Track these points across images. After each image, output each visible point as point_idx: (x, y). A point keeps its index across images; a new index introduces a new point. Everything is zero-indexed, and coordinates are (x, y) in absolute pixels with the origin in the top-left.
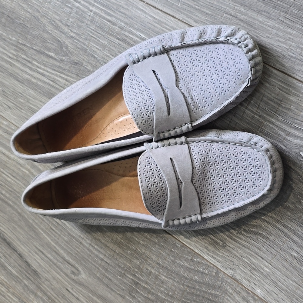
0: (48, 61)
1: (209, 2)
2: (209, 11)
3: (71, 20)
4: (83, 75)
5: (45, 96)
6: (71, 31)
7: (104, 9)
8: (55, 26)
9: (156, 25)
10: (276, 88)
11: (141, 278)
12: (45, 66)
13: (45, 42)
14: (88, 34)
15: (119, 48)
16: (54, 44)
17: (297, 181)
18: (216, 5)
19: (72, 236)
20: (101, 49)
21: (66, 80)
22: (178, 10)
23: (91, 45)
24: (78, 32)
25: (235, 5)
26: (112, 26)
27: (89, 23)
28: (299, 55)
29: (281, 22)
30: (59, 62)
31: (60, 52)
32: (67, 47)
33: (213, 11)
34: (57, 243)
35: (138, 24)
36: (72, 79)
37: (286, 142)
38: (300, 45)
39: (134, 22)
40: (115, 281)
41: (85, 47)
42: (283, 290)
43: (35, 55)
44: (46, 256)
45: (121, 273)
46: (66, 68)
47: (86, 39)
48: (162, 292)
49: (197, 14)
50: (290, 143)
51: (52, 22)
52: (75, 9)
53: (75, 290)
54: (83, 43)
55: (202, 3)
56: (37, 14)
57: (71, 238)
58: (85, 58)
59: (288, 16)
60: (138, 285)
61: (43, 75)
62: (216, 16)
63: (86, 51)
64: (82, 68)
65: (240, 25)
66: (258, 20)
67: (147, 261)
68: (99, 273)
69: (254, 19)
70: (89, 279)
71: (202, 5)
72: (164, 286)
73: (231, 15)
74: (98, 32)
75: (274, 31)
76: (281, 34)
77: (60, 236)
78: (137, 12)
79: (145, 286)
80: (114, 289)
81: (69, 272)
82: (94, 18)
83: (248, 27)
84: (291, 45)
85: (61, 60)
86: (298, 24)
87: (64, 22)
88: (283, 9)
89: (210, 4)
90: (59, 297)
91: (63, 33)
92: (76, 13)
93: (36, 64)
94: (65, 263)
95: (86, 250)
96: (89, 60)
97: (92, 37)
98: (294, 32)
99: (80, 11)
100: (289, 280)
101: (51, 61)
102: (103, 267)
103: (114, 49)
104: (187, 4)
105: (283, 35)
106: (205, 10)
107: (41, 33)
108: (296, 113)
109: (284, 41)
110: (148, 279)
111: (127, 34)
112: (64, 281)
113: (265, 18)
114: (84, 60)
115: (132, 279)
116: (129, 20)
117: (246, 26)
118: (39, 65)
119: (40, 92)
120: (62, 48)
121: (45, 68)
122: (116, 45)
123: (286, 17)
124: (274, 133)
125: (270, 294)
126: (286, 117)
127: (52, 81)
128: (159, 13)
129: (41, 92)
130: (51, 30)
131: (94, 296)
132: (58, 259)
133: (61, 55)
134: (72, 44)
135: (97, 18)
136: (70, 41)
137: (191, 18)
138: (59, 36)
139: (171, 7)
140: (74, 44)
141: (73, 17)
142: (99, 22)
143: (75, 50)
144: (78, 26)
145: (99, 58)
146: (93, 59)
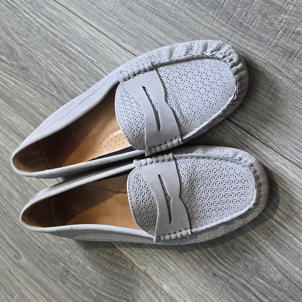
0: (1, 64)
1: (135, 25)
2: (135, 33)
3: (21, 28)
4: (29, 79)
6: (21, 39)
7: (49, 22)
8: (8, 33)
9: (91, 41)
11: (71, 266)
14: (35, 43)
15: (60, 59)
16: (7, 49)
18: (140, 28)
19: (15, 224)
20: (45, 58)
21: (16, 83)
22: (110, 30)
23: (36, 53)
24: (26, 40)
25: (156, 30)
26: (55, 38)
27: (36, 33)
30: (10, 66)
31: (11, 57)
32: (17, 53)
33: (138, 34)
35: (76, 38)
36: (20, 82)
39: (73, 36)
40: (50, 268)
41: (32, 54)
42: (185, 287)
45: (55, 260)
46: (15, 72)
47: (33, 48)
48: (87, 281)
49: (125, 35)
51: (5, 28)
52: (24, 19)
53: (16, 272)
54: (30, 51)
55: (129, 26)
57: (15, 226)
58: (32, 64)
60: (68, 273)
62: (140, 39)
63: (32, 58)
64: (29, 73)
67: (77, 252)
68: (36, 259)
70: (28, 263)
71: (129, 27)
72: (89, 275)
74: (43, 42)
77: (5, 223)
78: (76, 27)
79: (74, 274)
80: (48, 274)
81: (12, 256)
82: (40, 29)
85: (12, 65)
87: (15, 30)
89: (136, 27)
90: (3, 278)
91: (14, 40)
92: (25, 22)
94: (9, 247)
95: (27, 238)
96: (34, 67)
97: (38, 46)
99: (29, 22)
100: (190, 279)
101: (4, 64)
102: (40, 254)
103: (55, 58)
104: (117, 24)
106: (131, 32)
110: (76, 268)
111: (67, 46)
112: (8, 263)
114: (30, 66)
115: (63, 267)
116: (69, 34)
120: (13, 54)
122: (58, 56)
125: (175, 290)
127: (3, 82)
128: (94, 31)
130: (4, 37)
131: (32, 279)
132: (4, 243)
133: (11, 59)
134: (21, 51)
135: (43, 30)
136: (20, 47)
137: (120, 38)
138: (11, 42)
139: (104, 26)
140: (23, 50)
141: (23, 27)
142: (44, 33)
143: (24, 57)
144: (27, 35)
145: (43, 66)
146: (38, 66)
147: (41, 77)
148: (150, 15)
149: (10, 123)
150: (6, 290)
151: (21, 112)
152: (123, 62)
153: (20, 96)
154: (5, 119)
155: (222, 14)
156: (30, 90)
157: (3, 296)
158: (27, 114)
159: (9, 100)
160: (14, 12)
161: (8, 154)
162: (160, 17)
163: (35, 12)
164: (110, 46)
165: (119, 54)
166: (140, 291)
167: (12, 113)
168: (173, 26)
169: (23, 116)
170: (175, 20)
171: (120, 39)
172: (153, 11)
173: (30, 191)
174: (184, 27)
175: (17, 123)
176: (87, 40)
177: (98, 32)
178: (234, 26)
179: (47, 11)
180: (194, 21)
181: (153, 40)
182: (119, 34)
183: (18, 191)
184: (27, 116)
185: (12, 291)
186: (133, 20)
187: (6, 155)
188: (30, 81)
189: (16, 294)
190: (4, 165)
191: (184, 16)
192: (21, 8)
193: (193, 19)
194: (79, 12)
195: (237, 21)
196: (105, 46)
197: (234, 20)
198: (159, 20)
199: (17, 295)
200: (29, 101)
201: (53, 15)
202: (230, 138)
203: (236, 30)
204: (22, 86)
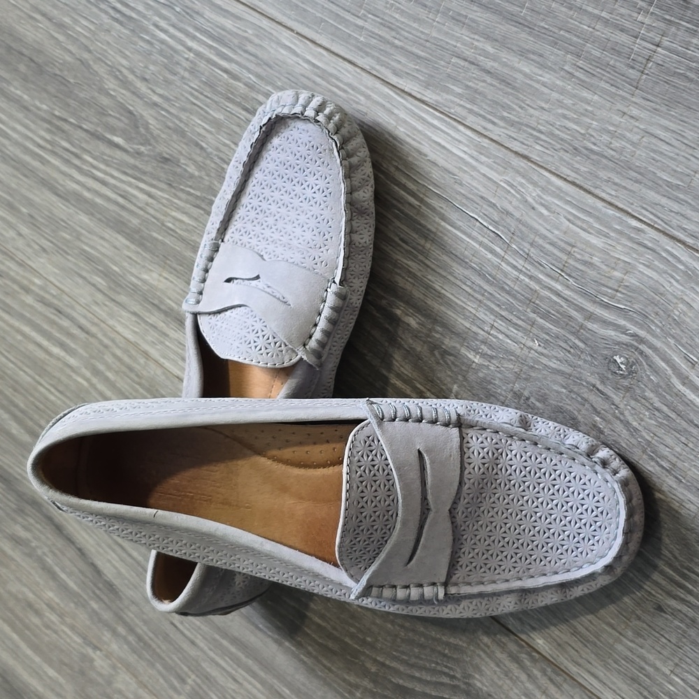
0: (112, 154)
1: (422, 32)
2: (423, 51)
3: (152, 67)
4: (181, 184)
5: (111, 227)
6: (154, 91)
7: (214, 45)
8: (121, 80)
9: (318, 80)
10: (562, 217)
12: (108, 165)
13: (104, 114)
14: (187, 98)
16: (123, 118)
17: (610, 417)
18: (435, 38)
20: (213, 130)
21: (150, 195)
22: (362, 49)
23: (192, 122)
24: (166, 94)
25: (474, 39)
26: (231, 81)
27: (186, 75)
28: (606, 148)
29: (568, 76)
30: (133, 156)
31: (134, 135)
32: (147, 126)
33: (431, 52)
35: (282, 78)
36: (160, 193)
37: (584, 333)
38: (607, 126)
39: (275, 73)
41: (182, 125)
42: (588, 641)
43: (87, 142)
44: (130, 555)
46: (147, 170)
47: (184, 110)
48: (352, 636)
49: (398, 57)
50: (592, 335)
51: (114, 71)
52: (157, 45)
54: (177, 117)
55: (406, 34)
56: (86, 56)
58: (183, 148)
59: (580, 63)
60: (306, 620)
61: (104, 183)
62: (436, 63)
63: (182, 134)
64: (179, 170)
65: (484, 81)
66: (521, 72)
69: (513, 68)
71: (406, 38)
72: (357, 624)
73: (466, 60)
74: (205, 93)
75: (555, 95)
76: (568, 102)
78: (279, 52)
79: (319, 621)
82: (195, 64)
83: (503, 87)
84: (589, 127)
85: (138, 153)
86: (601, 79)
87: (139, 72)
88: (571, 47)
89: (422, 36)
90: (158, 638)
91: (138, 96)
92: (161, 52)
93: (90, 160)
96: (190, 154)
97: (195, 104)
98: (596, 98)
99: (169, 50)
100: (601, 622)
101: (119, 154)
104: (377, 35)
105: (574, 105)
106: (414, 50)
107: (96, 94)
108: (603, 273)
109: (575, 116)
111: (261, 98)
113: (536, 67)
114: (181, 153)
116: (265, 70)
117: (498, 85)
118: (95, 162)
119: (100, 220)
120: (138, 127)
121: (108, 169)
123: (578, 64)
124: (561, 314)
125: (563, 648)
126: (583, 280)
127: (121, 196)
128: (323, 55)
129: (103, 219)
130: (114, 90)
131: (224, 638)
133: (136, 141)
134: (156, 119)
135: (202, 65)
136: (152, 112)
137: (387, 66)
138: (131, 102)
139: (347, 42)
140: (160, 118)
141: (155, 63)
142: (206, 73)
143: (163, 133)
144: (166, 81)
145: (210, 150)
146: (198, 151)
147: (208, 175)
148: (455, 4)
149: (145, 288)
150: (167, 667)
151: (168, 262)
152: (397, 122)
153: (163, 225)
154: (133, 279)
156: (183, 208)
157: (161, 681)
158: (181, 265)
159: (137, 236)
160: (133, 31)
161: (147, 359)
162: (481, 5)
163: (182, 25)
164: (363, 89)
165: (388, 105)
166: (479, 656)
167: (147, 265)
168: (514, 23)
169: (172, 271)
170: (519, 9)
171: (387, 68)
174: (543, 24)
175: (161, 286)
176: (308, 79)
177: (334, 58)
178: (668, 10)
179: (208, 21)
180: (565, 7)
181: (467, 63)
182: (383, 58)
184: (181, 268)
185: (181, 669)
186: (416, 19)
187: (142, 361)
188: (182, 187)
189: (190, 673)
190: (139, 384)
192: (149, 20)
194: (284, 14)
196: (353, 90)
198: (478, 14)
199: (193, 677)
200: (185, 235)
201: (224, 30)
202: (677, 281)
203: (673, 19)
204: (164, 201)
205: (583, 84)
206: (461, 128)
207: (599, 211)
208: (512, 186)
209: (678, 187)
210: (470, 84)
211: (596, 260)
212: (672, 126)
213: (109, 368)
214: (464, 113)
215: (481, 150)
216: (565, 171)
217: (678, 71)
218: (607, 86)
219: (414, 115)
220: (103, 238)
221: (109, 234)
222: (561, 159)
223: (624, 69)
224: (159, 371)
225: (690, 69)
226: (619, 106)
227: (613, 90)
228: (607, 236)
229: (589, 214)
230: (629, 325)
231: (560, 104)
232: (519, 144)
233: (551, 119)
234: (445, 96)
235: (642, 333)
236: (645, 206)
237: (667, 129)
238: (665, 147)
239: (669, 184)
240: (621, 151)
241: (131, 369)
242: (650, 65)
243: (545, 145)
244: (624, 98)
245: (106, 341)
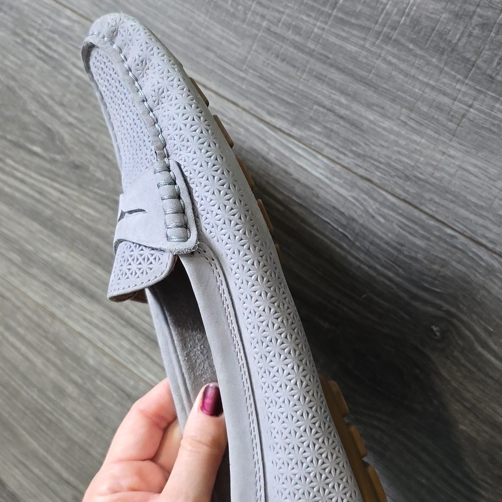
0: (31, 160)
1: (291, 85)
2: (291, 99)
3: (69, 96)
4: (89, 185)
5: (28, 216)
6: (70, 115)
8: (42, 104)
10: (395, 225)
12: (27, 168)
13: (26, 129)
16: (42, 133)
18: (301, 90)
19: (73, 440)
21: (62, 193)
22: (243, 93)
24: (80, 116)
25: (331, 93)
28: (429, 177)
29: (402, 124)
30: (49, 162)
31: (51, 147)
32: (62, 140)
33: (297, 100)
34: (48, 451)
36: (71, 191)
37: (409, 308)
38: (430, 161)
41: (92, 141)
43: (9, 149)
44: (31, 471)
46: (61, 174)
47: (94, 129)
49: (272, 102)
50: (415, 310)
51: (36, 97)
52: (74, 80)
54: (89, 135)
55: (279, 86)
56: (13, 84)
57: (72, 445)
58: (93, 159)
59: (413, 115)
61: (22, 181)
62: (301, 108)
63: (92, 147)
65: (338, 124)
66: (366, 118)
69: (361, 116)
71: (279, 89)
73: (324, 108)
75: (392, 137)
76: (402, 142)
77: (53, 439)
81: (69, 498)
83: (352, 129)
84: (417, 161)
85: (53, 160)
86: (428, 128)
87: (58, 99)
88: (405, 104)
89: (292, 89)
91: (56, 117)
92: (77, 85)
93: (12, 163)
94: (63, 482)
96: (98, 164)
98: (423, 141)
99: (84, 84)
101: (37, 160)
104: (255, 84)
105: (406, 145)
106: (285, 97)
107: (20, 113)
108: (425, 266)
109: (407, 153)
113: (378, 116)
114: (90, 162)
117: (349, 127)
118: (16, 166)
119: (18, 209)
120: (55, 141)
121: (27, 171)
123: (410, 116)
124: (392, 294)
126: (409, 270)
127: (37, 192)
128: (212, 97)
129: (21, 209)
130: (36, 111)
132: (51, 476)
133: (53, 151)
134: (71, 135)
136: (68, 130)
137: (263, 108)
138: (49, 121)
139: (231, 88)
140: (74, 135)
141: (72, 93)
143: (76, 146)
144: (81, 107)
146: (105, 161)
148: (319, 67)
149: (55, 263)
151: (75, 244)
152: (269, 150)
153: (72, 215)
154: (45, 256)
155: (455, 61)
156: (91, 204)
158: (86, 247)
159: (49, 224)
160: (54, 68)
161: (54, 318)
162: (338, 68)
164: (243, 123)
165: (262, 137)
167: (57, 246)
168: (363, 84)
169: (79, 251)
170: (367, 74)
172: (324, 60)
173: (99, 382)
174: (385, 86)
175: (69, 263)
177: (221, 100)
178: (479, 82)
180: (402, 75)
181: (325, 110)
182: (259, 102)
183: (75, 383)
184: (86, 249)
186: (287, 76)
187: (49, 320)
188: (91, 188)
190: (45, 337)
191: (384, 66)
192: (68, 60)
193: (401, 71)
195: (484, 73)
196: (235, 123)
197: (478, 71)
198: (335, 75)
200: (91, 224)
202: (480, 273)
203: (481, 89)
204: (75, 198)
205: (414, 130)
206: (320, 157)
207: (423, 221)
208: (357, 200)
209: (482, 207)
210: (328, 125)
211: (420, 256)
212: (479, 163)
213: (20, 325)
214: (322, 146)
215: (334, 173)
216: (398, 191)
217: (485, 126)
218: (432, 133)
219: (283, 145)
220: (20, 224)
221: (25, 221)
222: (396, 183)
223: (445, 121)
224: (63, 329)
225: (494, 125)
226: (441, 148)
227: (436, 136)
228: (428, 239)
229: (416, 223)
230: (443, 304)
231: (396, 143)
232: (363, 171)
233: (389, 153)
234: (308, 132)
235: (453, 310)
236: (457, 219)
237: (475, 166)
238: (473, 179)
239: (476, 205)
240: (441, 179)
241: (39, 326)
242: (464, 120)
243: (384, 172)
244: (444, 142)
245: (18, 304)
